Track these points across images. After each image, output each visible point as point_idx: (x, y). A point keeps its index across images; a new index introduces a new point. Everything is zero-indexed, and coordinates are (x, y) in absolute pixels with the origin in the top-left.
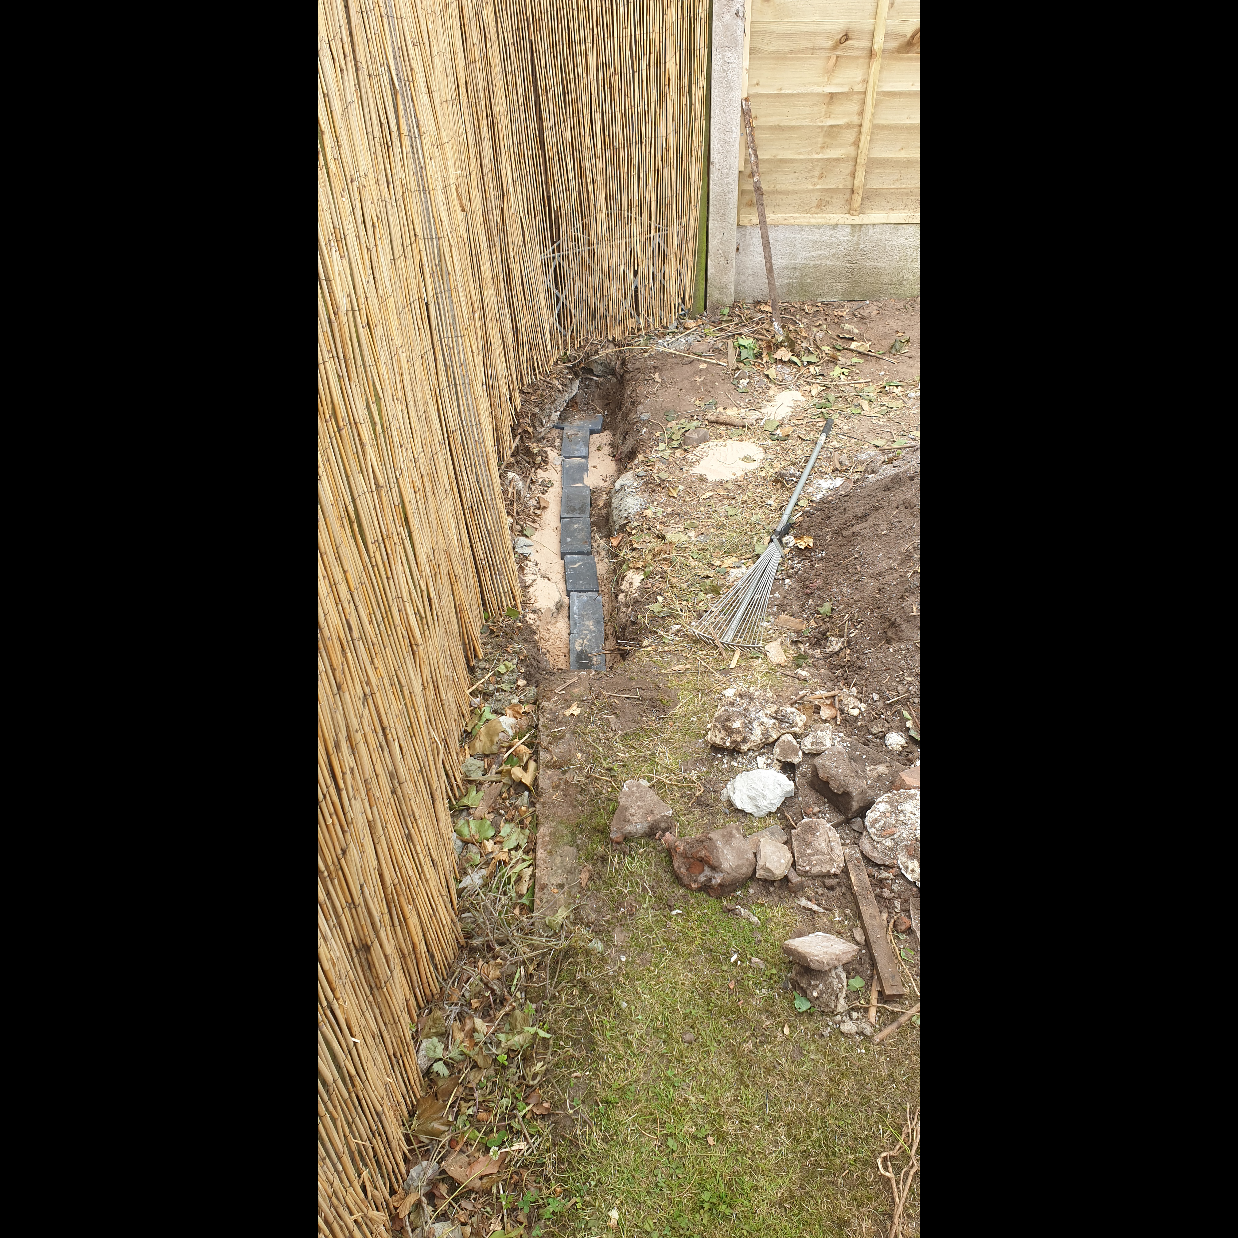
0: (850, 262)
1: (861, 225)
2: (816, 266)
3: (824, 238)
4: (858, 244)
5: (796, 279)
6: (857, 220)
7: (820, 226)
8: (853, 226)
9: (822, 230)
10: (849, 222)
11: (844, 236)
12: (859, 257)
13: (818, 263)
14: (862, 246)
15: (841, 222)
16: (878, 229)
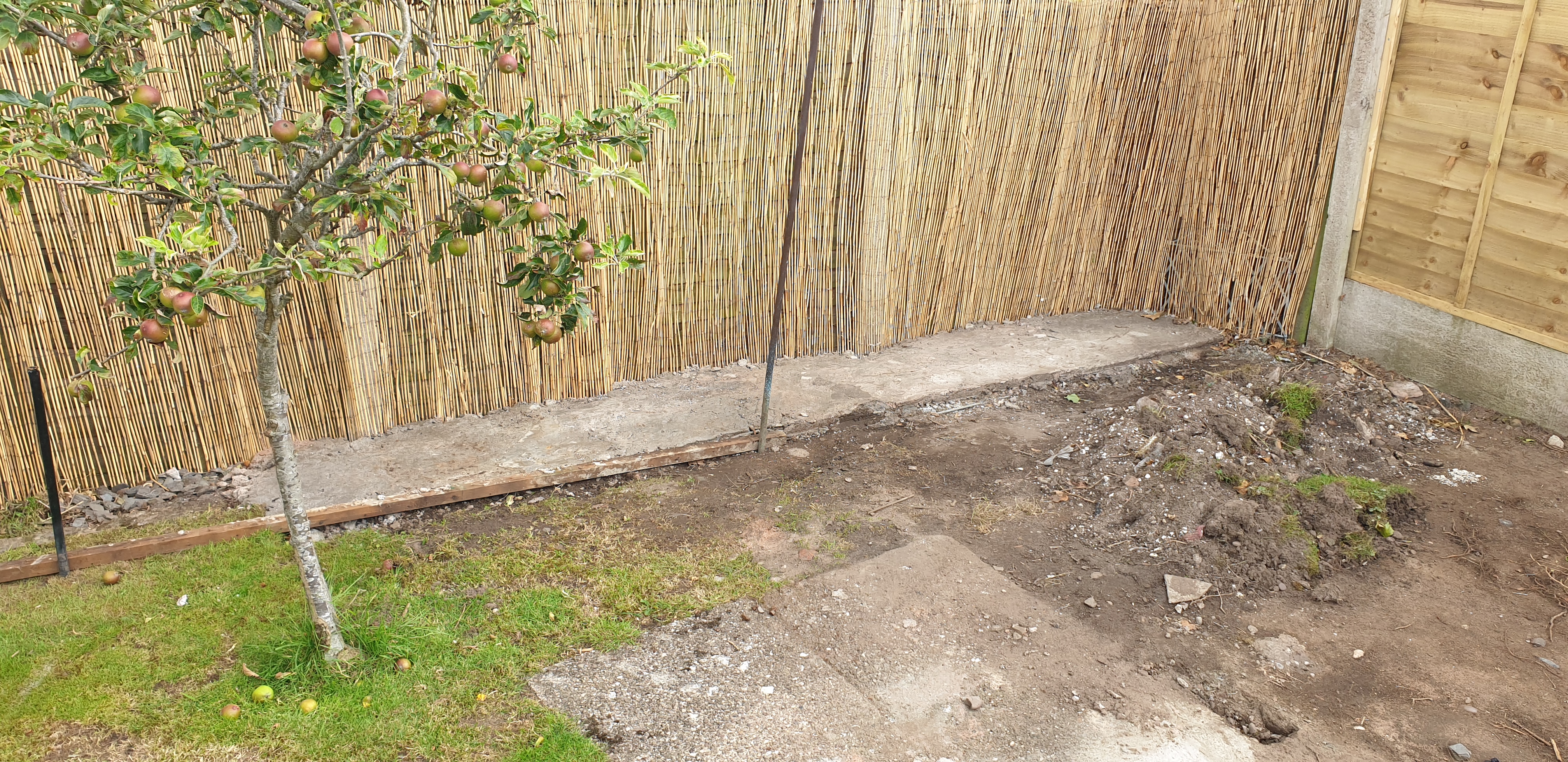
0: (1449, 353)
1: (1463, 320)
2: (1414, 344)
3: (1424, 318)
4: (1458, 337)
5: (1393, 348)
6: (1460, 313)
7: (1422, 306)
8: (1455, 317)
9: (1422, 310)
10: (1452, 312)
11: (1444, 323)
12: (1458, 351)
13: (1416, 341)
14: (1463, 341)
15: (1443, 308)
16: (1481, 329)
